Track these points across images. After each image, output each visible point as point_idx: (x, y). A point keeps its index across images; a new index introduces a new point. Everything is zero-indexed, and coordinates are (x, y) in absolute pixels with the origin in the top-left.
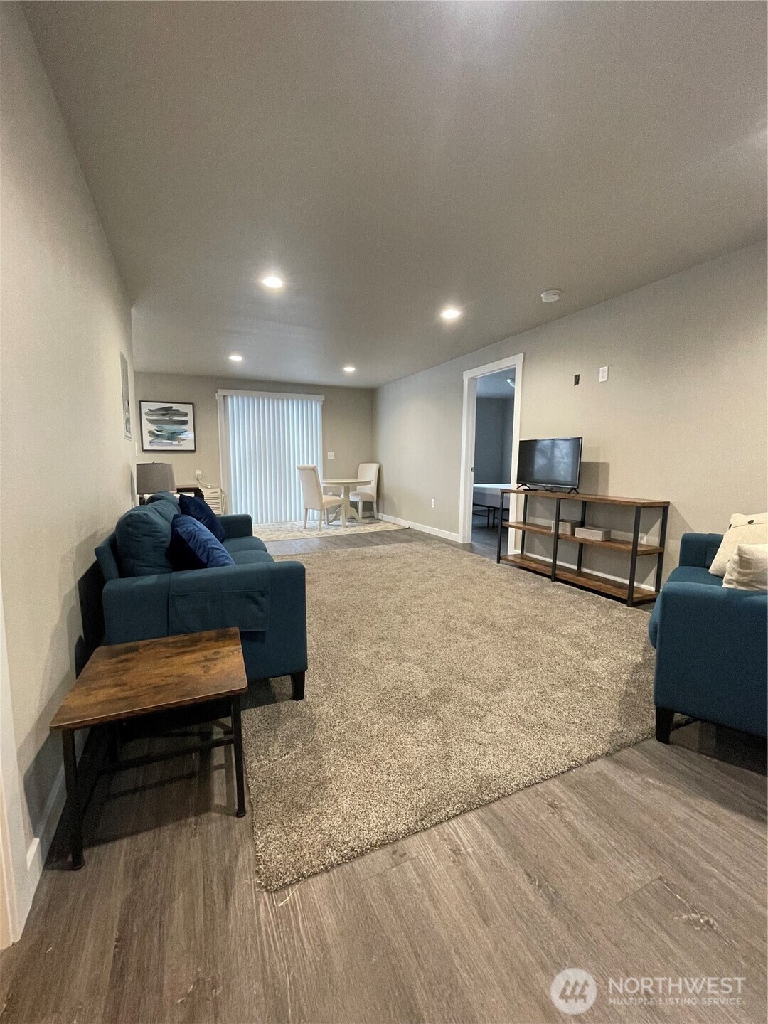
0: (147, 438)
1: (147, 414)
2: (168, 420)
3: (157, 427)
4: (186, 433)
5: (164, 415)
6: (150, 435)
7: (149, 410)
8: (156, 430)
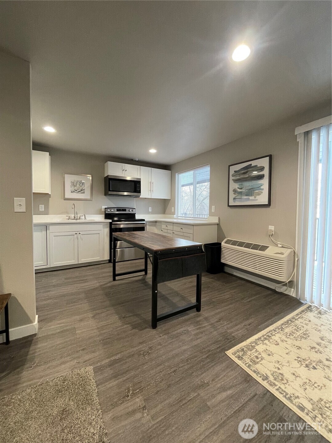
0: (232, 195)
1: (233, 176)
2: (247, 177)
3: (239, 186)
4: (262, 187)
5: (244, 173)
6: (234, 193)
7: (235, 171)
8: (238, 188)
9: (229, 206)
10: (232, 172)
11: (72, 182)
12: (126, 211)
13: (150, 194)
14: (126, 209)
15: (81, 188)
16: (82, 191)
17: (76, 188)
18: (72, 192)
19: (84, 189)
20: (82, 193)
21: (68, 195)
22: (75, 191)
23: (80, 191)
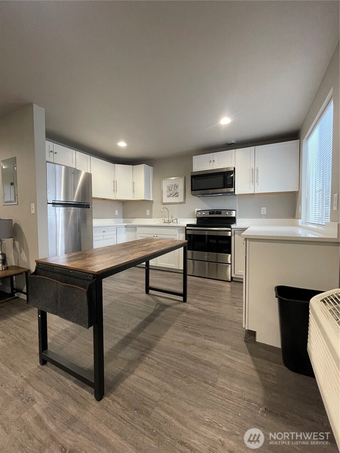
11: (168, 187)
12: (221, 214)
13: (252, 187)
14: (221, 211)
15: (175, 192)
16: (176, 195)
17: (171, 192)
18: (168, 197)
19: (178, 192)
20: (176, 197)
21: (166, 200)
22: (170, 195)
23: (174, 195)
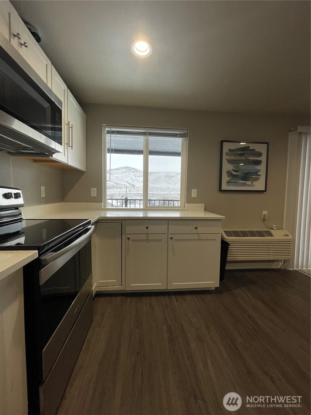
0: (225, 178)
1: (227, 154)
2: (244, 160)
3: (234, 168)
4: (259, 173)
5: (241, 155)
6: (227, 176)
7: (229, 149)
8: (233, 171)
9: (220, 190)
10: (225, 150)
